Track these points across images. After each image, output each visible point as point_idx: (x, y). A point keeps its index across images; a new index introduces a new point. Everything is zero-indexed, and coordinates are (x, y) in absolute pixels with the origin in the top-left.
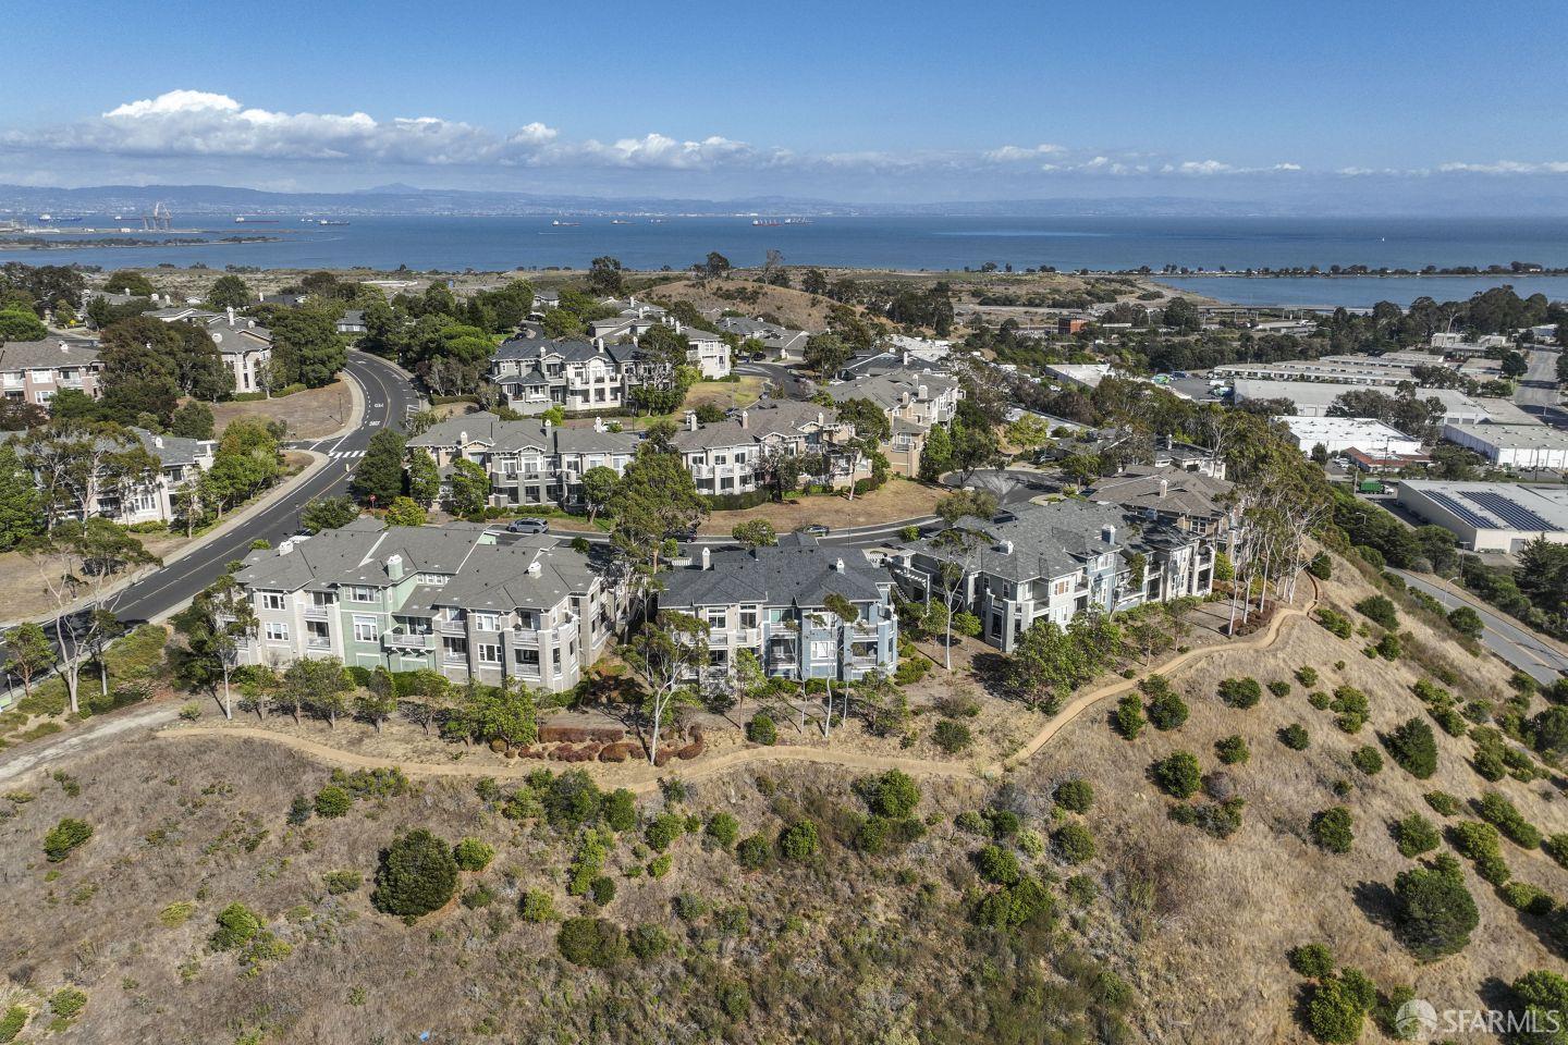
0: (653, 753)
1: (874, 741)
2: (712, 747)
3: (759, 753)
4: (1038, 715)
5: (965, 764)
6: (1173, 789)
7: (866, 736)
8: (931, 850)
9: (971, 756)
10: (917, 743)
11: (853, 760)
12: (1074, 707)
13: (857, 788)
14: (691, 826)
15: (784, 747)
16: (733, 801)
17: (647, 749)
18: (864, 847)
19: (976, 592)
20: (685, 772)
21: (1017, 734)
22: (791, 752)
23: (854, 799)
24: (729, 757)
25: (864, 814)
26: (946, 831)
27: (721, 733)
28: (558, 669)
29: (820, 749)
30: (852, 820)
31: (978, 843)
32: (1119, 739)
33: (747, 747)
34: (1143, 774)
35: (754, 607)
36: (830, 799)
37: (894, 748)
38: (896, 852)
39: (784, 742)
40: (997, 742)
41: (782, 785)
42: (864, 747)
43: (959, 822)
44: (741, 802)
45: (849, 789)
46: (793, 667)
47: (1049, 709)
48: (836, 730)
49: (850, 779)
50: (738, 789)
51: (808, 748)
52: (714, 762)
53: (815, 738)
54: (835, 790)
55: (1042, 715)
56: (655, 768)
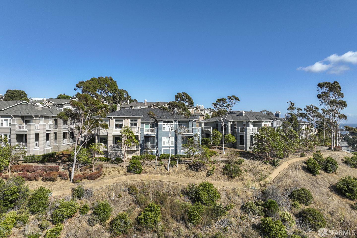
0: (73, 176)
1: (193, 173)
2: (107, 175)
3: (132, 178)
4: (269, 166)
5: (240, 183)
6: (348, 194)
7: (188, 171)
8: (230, 224)
9: (242, 180)
10: (215, 174)
11: (182, 181)
12: (284, 165)
13: (185, 192)
14: (83, 211)
15: (146, 175)
16: (113, 198)
17: (70, 175)
18: (190, 220)
20: (87, 185)
21: (262, 172)
22: (149, 177)
23: (183, 198)
24: (116, 179)
25: (189, 204)
26: (236, 214)
27: (113, 169)
29: (165, 176)
30: (182, 206)
31: (256, 220)
32: (310, 175)
33: (126, 175)
34: (328, 190)
35: (136, 121)
36: (169, 197)
37: (203, 176)
38: (209, 224)
39: (146, 173)
40: (254, 174)
41: (144, 191)
42: (188, 175)
43: (244, 208)
44: (117, 199)
45: (180, 193)
46: (154, 150)
47: (274, 164)
48: (173, 168)
49: (180, 188)
50: (117, 192)
51: (159, 175)
52: (106, 181)
53: (163, 171)
54: (172, 193)
55: (272, 166)
56: (72, 184)
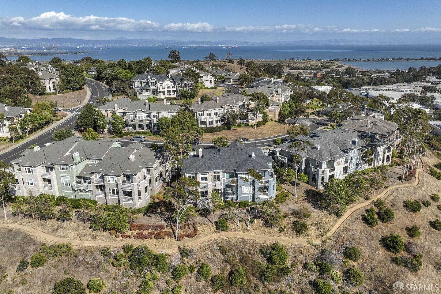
0: (177, 235)
1: (268, 229)
2: (201, 232)
3: (221, 235)
4: (333, 217)
5: (305, 240)
6: (392, 250)
7: (264, 227)
8: (293, 280)
9: (308, 235)
10: (286, 230)
11: (259, 238)
12: (348, 213)
13: (261, 251)
14: (191, 269)
15: (231, 232)
16: (210, 257)
17: (174, 233)
18: (265, 280)
19: (305, 165)
20: (189, 244)
21: (326, 225)
22: (234, 234)
23: (260, 256)
24: (208, 237)
25: (265, 264)
26: (299, 271)
27: (205, 226)
28: (140, 198)
29: (246, 233)
30: (259, 266)
31: (314, 277)
32: (367, 227)
33: (216, 232)
34: (378, 243)
35: (219, 173)
36: (250, 256)
37: (276, 232)
38: (279, 281)
39: (231, 230)
40: (318, 229)
41: (230, 249)
42: (264, 232)
43: (305, 266)
44: (213, 258)
45: (258, 251)
46: (234, 196)
47: (338, 214)
48: (252, 224)
49: (258, 247)
50: (212, 252)
51: (241, 233)
52: (202, 239)
53: (244, 228)
54: (252, 252)
55: (335, 216)
56: (177, 242)
